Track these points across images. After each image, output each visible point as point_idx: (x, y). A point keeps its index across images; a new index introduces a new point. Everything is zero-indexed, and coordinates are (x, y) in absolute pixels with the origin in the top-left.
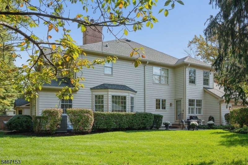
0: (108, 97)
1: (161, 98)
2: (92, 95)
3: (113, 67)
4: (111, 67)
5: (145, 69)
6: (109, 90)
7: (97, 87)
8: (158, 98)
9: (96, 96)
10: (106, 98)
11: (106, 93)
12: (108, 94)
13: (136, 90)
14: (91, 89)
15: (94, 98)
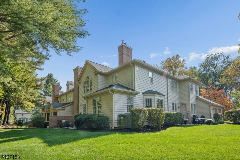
0: (155, 100)
1: (175, 103)
2: (143, 98)
3: (153, 78)
4: (152, 77)
5: (167, 81)
6: (156, 95)
7: (146, 92)
8: (173, 102)
9: (146, 99)
10: (154, 101)
11: (154, 97)
12: (155, 98)
13: (164, 95)
14: (143, 93)
15: (145, 101)
